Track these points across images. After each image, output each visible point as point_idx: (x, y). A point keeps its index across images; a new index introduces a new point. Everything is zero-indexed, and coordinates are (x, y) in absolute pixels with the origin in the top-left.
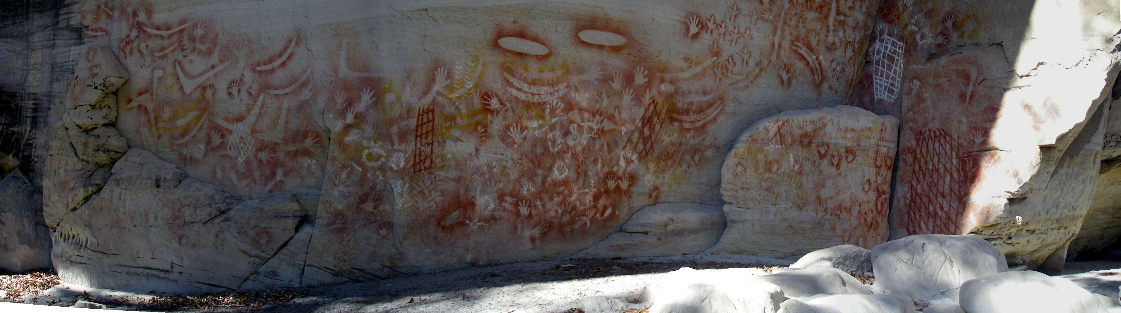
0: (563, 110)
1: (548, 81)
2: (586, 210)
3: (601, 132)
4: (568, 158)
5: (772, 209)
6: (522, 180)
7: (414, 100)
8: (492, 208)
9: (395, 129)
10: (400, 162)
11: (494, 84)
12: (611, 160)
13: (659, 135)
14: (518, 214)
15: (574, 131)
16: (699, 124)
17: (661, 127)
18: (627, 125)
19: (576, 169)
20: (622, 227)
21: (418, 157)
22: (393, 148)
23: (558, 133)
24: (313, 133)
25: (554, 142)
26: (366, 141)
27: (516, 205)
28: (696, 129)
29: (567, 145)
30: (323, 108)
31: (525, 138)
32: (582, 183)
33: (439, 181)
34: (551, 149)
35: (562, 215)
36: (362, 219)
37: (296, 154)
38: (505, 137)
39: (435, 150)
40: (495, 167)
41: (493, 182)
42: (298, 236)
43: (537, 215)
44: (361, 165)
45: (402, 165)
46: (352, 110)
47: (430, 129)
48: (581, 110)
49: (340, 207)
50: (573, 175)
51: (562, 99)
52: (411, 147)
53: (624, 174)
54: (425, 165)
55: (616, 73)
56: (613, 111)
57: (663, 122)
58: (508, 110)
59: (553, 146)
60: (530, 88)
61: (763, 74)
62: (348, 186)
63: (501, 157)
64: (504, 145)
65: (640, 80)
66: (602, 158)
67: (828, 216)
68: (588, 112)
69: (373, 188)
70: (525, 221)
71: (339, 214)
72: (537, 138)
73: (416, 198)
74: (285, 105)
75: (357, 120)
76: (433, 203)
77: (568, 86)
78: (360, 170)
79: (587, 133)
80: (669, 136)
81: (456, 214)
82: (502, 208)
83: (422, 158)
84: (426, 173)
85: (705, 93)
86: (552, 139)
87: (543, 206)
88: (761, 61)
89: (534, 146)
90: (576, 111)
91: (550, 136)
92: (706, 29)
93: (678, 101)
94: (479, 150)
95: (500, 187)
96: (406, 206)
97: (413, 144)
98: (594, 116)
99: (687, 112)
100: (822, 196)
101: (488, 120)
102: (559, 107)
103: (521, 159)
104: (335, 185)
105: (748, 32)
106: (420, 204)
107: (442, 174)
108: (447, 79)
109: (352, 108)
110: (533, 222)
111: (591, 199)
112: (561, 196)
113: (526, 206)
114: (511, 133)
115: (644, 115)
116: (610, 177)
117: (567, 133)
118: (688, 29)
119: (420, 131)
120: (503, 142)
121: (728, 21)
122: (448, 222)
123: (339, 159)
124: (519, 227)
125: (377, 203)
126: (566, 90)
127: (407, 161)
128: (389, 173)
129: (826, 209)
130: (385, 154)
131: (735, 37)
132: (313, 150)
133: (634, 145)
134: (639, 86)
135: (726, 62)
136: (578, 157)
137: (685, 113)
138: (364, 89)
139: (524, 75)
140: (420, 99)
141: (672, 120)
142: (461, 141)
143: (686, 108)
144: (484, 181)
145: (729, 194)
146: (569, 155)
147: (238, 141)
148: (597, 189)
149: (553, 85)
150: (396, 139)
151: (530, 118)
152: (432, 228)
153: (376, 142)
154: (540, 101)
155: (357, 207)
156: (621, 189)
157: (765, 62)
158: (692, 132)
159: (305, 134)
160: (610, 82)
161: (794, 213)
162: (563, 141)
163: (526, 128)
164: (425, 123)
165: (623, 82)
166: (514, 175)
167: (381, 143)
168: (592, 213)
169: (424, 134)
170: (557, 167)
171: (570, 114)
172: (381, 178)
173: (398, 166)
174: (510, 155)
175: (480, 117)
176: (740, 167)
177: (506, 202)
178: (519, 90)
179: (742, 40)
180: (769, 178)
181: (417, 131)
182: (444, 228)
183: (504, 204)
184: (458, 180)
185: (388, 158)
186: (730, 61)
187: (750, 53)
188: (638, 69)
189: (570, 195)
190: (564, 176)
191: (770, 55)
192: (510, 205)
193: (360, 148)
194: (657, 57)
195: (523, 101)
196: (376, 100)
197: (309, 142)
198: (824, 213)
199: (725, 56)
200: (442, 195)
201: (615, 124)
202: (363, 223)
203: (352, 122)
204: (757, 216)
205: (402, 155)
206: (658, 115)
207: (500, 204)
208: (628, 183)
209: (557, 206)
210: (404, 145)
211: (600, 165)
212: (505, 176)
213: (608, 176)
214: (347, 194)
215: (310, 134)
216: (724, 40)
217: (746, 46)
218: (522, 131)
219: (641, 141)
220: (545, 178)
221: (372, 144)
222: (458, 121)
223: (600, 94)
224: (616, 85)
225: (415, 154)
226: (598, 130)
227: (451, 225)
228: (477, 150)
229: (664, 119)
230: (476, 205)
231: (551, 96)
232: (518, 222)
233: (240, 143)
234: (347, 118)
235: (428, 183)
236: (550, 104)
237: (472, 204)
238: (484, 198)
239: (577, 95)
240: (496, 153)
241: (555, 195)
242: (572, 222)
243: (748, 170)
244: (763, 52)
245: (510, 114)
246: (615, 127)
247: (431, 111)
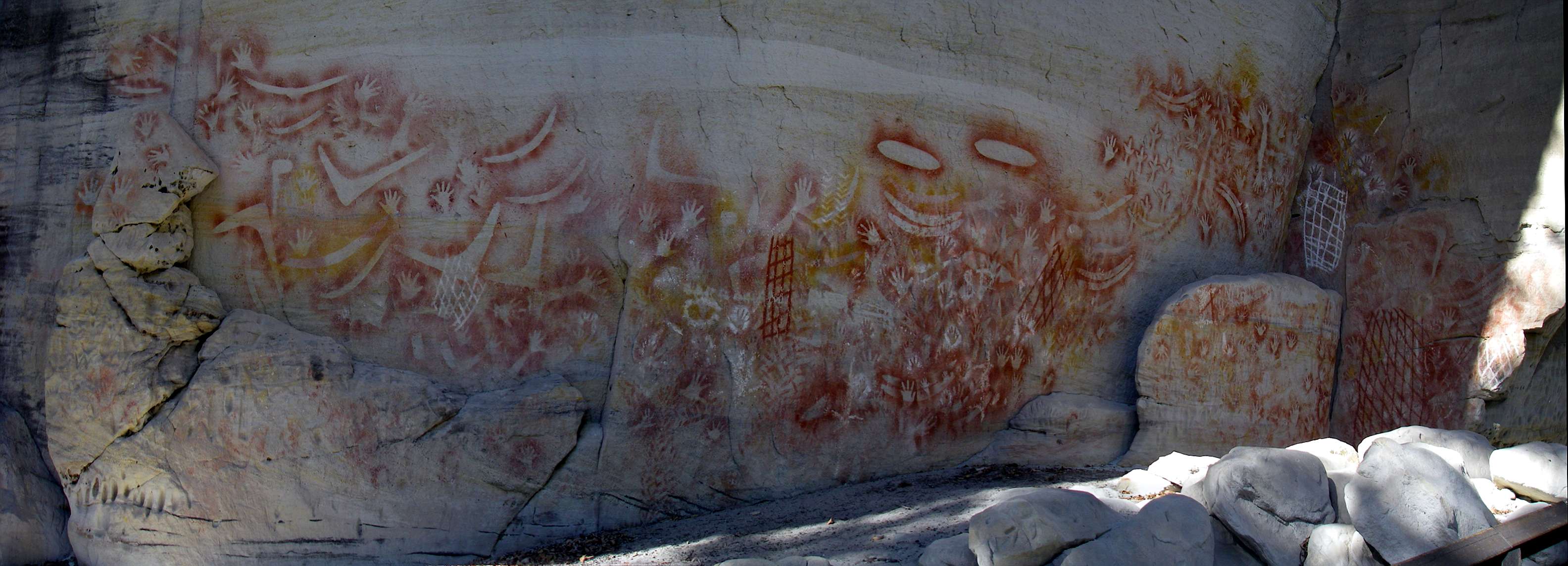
0: (957, 251)
1: (938, 208)
2: (980, 394)
3: (999, 283)
4: (961, 320)
5: (1199, 407)
6: (906, 350)
7: (765, 225)
8: (869, 393)
9: (735, 268)
10: (743, 321)
11: (874, 209)
13: (1062, 296)
14: (900, 401)
15: (969, 280)
16: (1107, 285)
17: (1064, 285)
18: (1026, 279)
19: (971, 335)
20: (1012, 422)
21: (769, 314)
22: (731, 298)
23: (951, 283)
24: (592, 269)
25: (945, 295)
26: (688, 285)
27: (898, 388)
28: (1104, 292)
29: (960, 299)
30: (617, 229)
31: (910, 289)
32: (976, 355)
33: (799, 351)
34: (942, 305)
35: (953, 402)
36: (683, 414)
37: (564, 305)
38: (886, 286)
39: (794, 303)
40: (873, 330)
41: (870, 354)
42: (582, 444)
43: (923, 402)
44: (680, 323)
45: (746, 325)
46: (667, 235)
47: (787, 270)
48: (977, 250)
49: (648, 394)
50: (967, 344)
51: (956, 234)
52: (760, 297)
53: (1017, 347)
54: (780, 326)
55: (1019, 204)
56: (1011, 256)
57: (1067, 279)
58: (889, 247)
59: (944, 302)
60: (917, 216)
61: (1182, 224)
62: (659, 359)
63: (880, 315)
64: (884, 298)
65: (1046, 216)
67: (1264, 421)
68: (985, 254)
69: (699, 363)
70: (909, 412)
71: (646, 406)
72: (925, 289)
73: (765, 379)
74: (541, 221)
75: (674, 252)
76: (790, 386)
77: (962, 217)
78: (680, 332)
79: (984, 284)
80: (1072, 299)
81: (822, 402)
82: (881, 393)
83: (775, 316)
84: (780, 339)
85: (1116, 243)
86: (943, 292)
87: (931, 388)
88: (1181, 206)
89: (922, 300)
90: (971, 253)
91: (940, 286)
92: (1123, 154)
93: (1086, 251)
94: (853, 305)
95: (878, 360)
96: (751, 390)
97: (763, 292)
98: (991, 261)
99: (1095, 267)
100: (1258, 394)
101: (866, 260)
102: (951, 246)
103: (905, 319)
104: (639, 356)
105: (1168, 164)
106: (772, 388)
107: (803, 339)
108: (811, 195)
109: (667, 231)
110: (918, 413)
111: (987, 378)
112: (952, 373)
113: (910, 390)
114: (893, 280)
115: (1046, 267)
116: (1002, 349)
117: (960, 284)
118: (1104, 153)
119: (773, 273)
120: (883, 294)
121: (1147, 146)
122: (811, 415)
123: (644, 313)
124: (901, 421)
125: (706, 386)
126: (960, 222)
127: (753, 322)
128: (725, 338)
129: (1262, 410)
130: (719, 308)
132: (593, 297)
133: (1032, 307)
134: (1045, 225)
135: (1143, 204)
136: (973, 318)
137: (1092, 269)
138: (687, 202)
139: (910, 198)
140: (774, 223)
141: (1077, 276)
142: (830, 290)
143: (1094, 262)
144: (859, 351)
145: (1148, 383)
146: (961, 315)
147: (453, 288)
148: (994, 364)
149: (944, 213)
150: (736, 285)
151: (917, 261)
152: (788, 425)
153: (704, 288)
154: (928, 235)
155: (675, 394)
156: (1012, 368)
157: (1186, 206)
158: (1099, 296)
159: (579, 271)
160: (1011, 215)
161: (1224, 415)
162: (955, 294)
163: (912, 274)
164: (781, 262)
165: (1027, 218)
166: (896, 345)
167: (713, 290)
168: (988, 399)
169: (779, 278)
170: (948, 331)
171: (965, 256)
172: (712, 346)
173: (740, 327)
174: (892, 312)
176: (1162, 346)
177: (886, 383)
178: (904, 218)
180: (1197, 364)
181: (768, 272)
182: (804, 424)
183: (883, 386)
184: (824, 350)
185: (723, 314)
186: (1147, 202)
187: (1169, 193)
188: (1045, 201)
189: (963, 373)
190: (956, 345)
191: (1191, 197)
192: (890, 388)
193: (679, 298)
194: (1067, 187)
195: (909, 235)
196: (706, 221)
197: (586, 285)
198: (1259, 417)
199: (1141, 195)
200: (803, 374)
201: (1014, 275)
202: (684, 420)
203: (667, 255)
204: (1180, 417)
205: (746, 310)
206: (1063, 268)
207: (879, 387)
208: (1021, 360)
209: (947, 390)
210: (749, 294)
212: (885, 344)
213: (1000, 348)
214: (658, 372)
215: (587, 271)
216: (1141, 173)
217: (1165, 182)
218: (906, 280)
219: (1040, 302)
220: (933, 347)
221: (699, 291)
222: (825, 260)
223: (999, 231)
224: (1019, 221)
225: (765, 309)
226: (995, 280)
227: (814, 420)
228: (851, 305)
229: (1068, 275)
230: (848, 387)
231: (942, 229)
232: (901, 413)
233: (458, 291)
234: (659, 248)
235: (783, 354)
236: (941, 240)
237: (842, 386)
238: (859, 377)
239: (973, 229)
240: (873, 310)
241: (945, 373)
242: (965, 412)
243: (1173, 352)
244: (1184, 192)
245: (893, 252)
246: (1013, 279)
247: (789, 242)
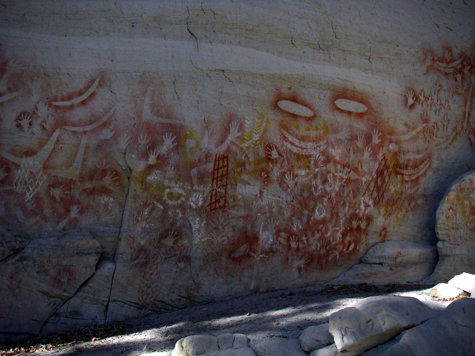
0: (323, 162)
1: (313, 138)
2: (337, 244)
3: (349, 181)
4: (326, 202)
6: (293, 218)
7: (212, 147)
8: (271, 242)
9: (194, 172)
10: (199, 202)
11: (275, 138)
12: (355, 204)
13: (388, 185)
14: (289, 247)
15: (330, 179)
16: (414, 177)
17: (389, 178)
18: (367, 176)
19: (331, 210)
20: (362, 259)
21: (214, 197)
22: (192, 188)
23: (319, 181)
24: (112, 172)
25: (316, 188)
26: (167, 181)
27: (288, 240)
28: (412, 181)
29: (325, 190)
30: (125, 148)
31: (296, 184)
32: (334, 222)
33: (231, 218)
34: (314, 194)
35: (320, 248)
36: (163, 254)
37: (93, 192)
38: (281, 182)
39: (229, 192)
40: (274, 207)
41: (272, 220)
42: (99, 272)
43: (303, 248)
44: (162, 203)
45: (200, 203)
46: (154, 152)
47: (224, 173)
48: (335, 162)
49: (142, 243)
50: (329, 216)
51: (323, 153)
52: (208, 188)
53: (363, 216)
54: (220, 204)
55: (360, 134)
56: (357, 164)
57: (390, 175)
58: (283, 160)
59: (316, 192)
60: (300, 143)
61: (458, 137)
62: (149, 222)
63: (278, 199)
64: (280, 189)
65: (376, 140)
66: (349, 202)
68: (340, 164)
69: (173, 225)
70: (295, 253)
71: (142, 249)
72: (304, 184)
73: (211, 234)
74: (84, 141)
75: (159, 162)
76: (226, 238)
77: (327, 143)
78: (162, 207)
79: (339, 182)
80: (394, 187)
81: (244, 247)
82: (278, 242)
83: (218, 198)
84: (220, 211)
85: (418, 152)
86: (315, 186)
87: (308, 240)
88: (456, 127)
89: (303, 190)
90: (332, 164)
91: (313, 183)
92: (418, 100)
93: (400, 158)
94: (263, 192)
95: (277, 224)
96: (203, 240)
97: (210, 185)
98: (344, 168)
99: (406, 167)
101: (270, 168)
102: (320, 160)
103: (293, 201)
104: (137, 221)
105: (447, 104)
106: (215, 239)
107: (234, 212)
108: (239, 131)
109: (155, 150)
110: (300, 254)
111: (341, 236)
112: (320, 232)
113: (295, 241)
114: (286, 179)
115: (378, 169)
116: (354, 218)
117: (325, 181)
118: (407, 101)
119: (216, 174)
120: (280, 187)
121: (433, 95)
122: (238, 254)
123: (141, 197)
124: (290, 258)
125: (177, 238)
126: (325, 146)
127: (204, 201)
128: (188, 210)
130: (185, 194)
131: (438, 107)
132: (111, 188)
133: (371, 192)
134: (376, 145)
135: (433, 128)
136: (332, 201)
137: (405, 168)
138: (167, 134)
139: (296, 132)
140: (217, 146)
141: (397, 173)
142: (249, 184)
143: (405, 164)
144: (266, 219)
146: (326, 199)
147: (26, 176)
148: (345, 227)
149: (316, 141)
150: (195, 181)
151: (300, 168)
152: (224, 260)
153: (176, 183)
154: (307, 154)
155: (159, 242)
156: (361, 228)
157: (459, 128)
158: (410, 183)
159: (104, 173)
160: (355, 141)
162: (322, 187)
163: (297, 176)
164: (221, 168)
165: (364, 142)
167: (181, 184)
168: (341, 247)
169: (220, 177)
170: (318, 208)
171: (328, 165)
172: (180, 215)
173: (197, 204)
174: (285, 197)
175: (264, 165)
177: (281, 237)
178: (292, 144)
179: (443, 110)
181: (214, 174)
182: (234, 259)
183: (279, 239)
184: (245, 218)
185: (187, 197)
186: (435, 127)
187: (448, 120)
188: (375, 131)
189: (326, 232)
190: (322, 216)
191: (462, 122)
192: (283, 240)
193: (161, 187)
194: (387, 123)
195: (295, 153)
196: (178, 145)
197: (107, 180)
199: (431, 123)
200: (234, 231)
201: (359, 175)
202: (164, 257)
203: (155, 164)
205: (201, 195)
206: (388, 169)
207: (277, 239)
208: (366, 223)
209: (317, 241)
210: (202, 186)
211: (347, 207)
212: (281, 215)
213: (353, 217)
214: (149, 230)
215: (109, 173)
216: (430, 110)
217: (446, 114)
218: (293, 179)
219: (375, 189)
220: (309, 217)
221: (173, 184)
222: (247, 168)
223: (348, 151)
224: (360, 144)
225: (212, 195)
226: (347, 179)
227: (239, 257)
228: (261, 193)
229: (391, 173)
230: (259, 239)
231: (315, 150)
232: (290, 254)
233: (29, 178)
234: (150, 159)
235: (222, 220)
236: (314, 157)
237: (256, 238)
238: (265, 233)
239: (333, 150)
240: (274, 196)
241: (316, 232)
242: (327, 254)
244: (458, 119)
245: (286, 163)
246: (358, 177)
247: (225, 157)
